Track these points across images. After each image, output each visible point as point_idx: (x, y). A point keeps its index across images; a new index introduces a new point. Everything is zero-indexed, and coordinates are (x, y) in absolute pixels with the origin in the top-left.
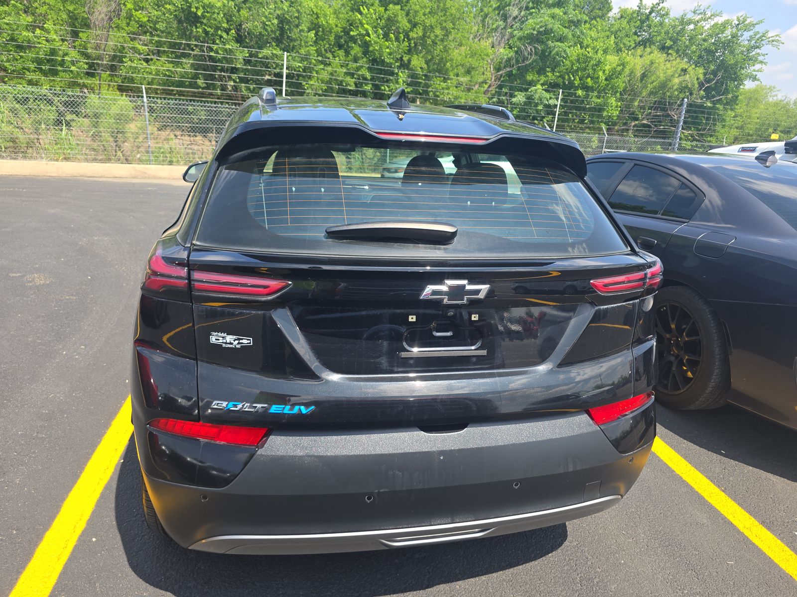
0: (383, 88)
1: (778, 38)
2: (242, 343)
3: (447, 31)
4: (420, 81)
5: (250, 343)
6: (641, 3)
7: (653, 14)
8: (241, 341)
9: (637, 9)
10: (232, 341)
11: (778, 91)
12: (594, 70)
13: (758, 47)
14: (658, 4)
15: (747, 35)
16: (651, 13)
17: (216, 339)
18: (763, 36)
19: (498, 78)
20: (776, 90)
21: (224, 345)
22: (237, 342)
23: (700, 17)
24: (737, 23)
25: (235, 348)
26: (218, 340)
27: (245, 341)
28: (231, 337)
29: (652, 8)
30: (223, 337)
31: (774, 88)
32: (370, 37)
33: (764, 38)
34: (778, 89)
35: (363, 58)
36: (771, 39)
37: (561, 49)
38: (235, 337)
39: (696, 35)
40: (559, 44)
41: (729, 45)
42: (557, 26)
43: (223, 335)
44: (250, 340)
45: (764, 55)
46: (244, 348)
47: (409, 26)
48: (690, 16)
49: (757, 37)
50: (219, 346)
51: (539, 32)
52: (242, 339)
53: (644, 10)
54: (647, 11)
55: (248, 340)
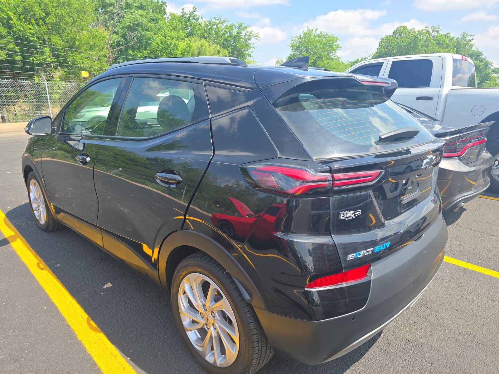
0: (31, 59)
1: (257, 35)
2: (356, 215)
3: (74, 19)
4: (60, 53)
5: (360, 213)
6: (183, 11)
7: (191, 18)
8: (356, 214)
9: (182, 14)
10: (351, 215)
11: (257, 63)
12: (173, 50)
13: (249, 40)
14: (193, 12)
15: (244, 33)
16: (189, 17)
17: (343, 216)
18: (251, 34)
19: (114, 53)
20: (256, 62)
21: (347, 219)
22: (354, 214)
23: (218, 21)
24: (238, 26)
25: (353, 219)
26: (344, 216)
27: (357, 213)
28: (351, 212)
29: (190, 14)
30: (346, 214)
31: (255, 61)
32: (12, 20)
33: (251, 35)
34: (257, 62)
35: (8, 36)
36: (255, 35)
37: (150, 36)
38: (353, 212)
39: (219, 31)
40: (147, 32)
41: (237, 37)
42: (145, 21)
43: (347, 212)
44: (360, 211)
45: (253, 44)
46: (357, 217)
47: (44, 14)
48: (213, 20)
49: (248, 34)
50: (344, 220)
51: (134, 24)
52: (356, 212)
53: (185, 15)
54: (187, 16)
55: (359, 212)
